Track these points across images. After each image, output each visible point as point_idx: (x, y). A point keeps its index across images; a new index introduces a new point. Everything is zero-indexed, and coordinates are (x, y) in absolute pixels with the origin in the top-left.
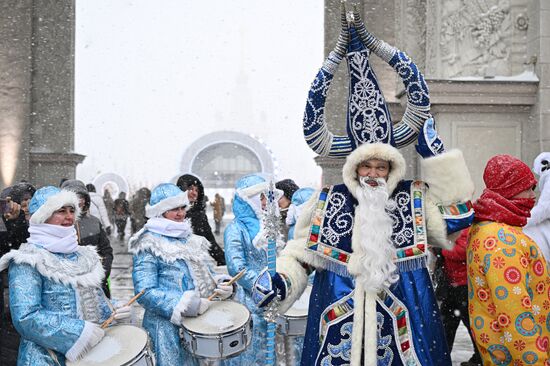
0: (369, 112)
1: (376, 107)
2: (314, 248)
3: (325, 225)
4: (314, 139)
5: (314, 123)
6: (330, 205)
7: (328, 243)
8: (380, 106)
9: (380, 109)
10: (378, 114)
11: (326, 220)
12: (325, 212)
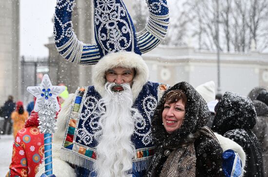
0: (111, 24)
1: (118, 19)
2: (70, 147)
3: (80, 126)
4: (65, 50)
5: (62, 36)
6: (84, 108)
7: (83, 143)
8: (122, 18)
9: (122, 21)
10: (121, 25)
11: (81, 121)
12: (80, 115)
